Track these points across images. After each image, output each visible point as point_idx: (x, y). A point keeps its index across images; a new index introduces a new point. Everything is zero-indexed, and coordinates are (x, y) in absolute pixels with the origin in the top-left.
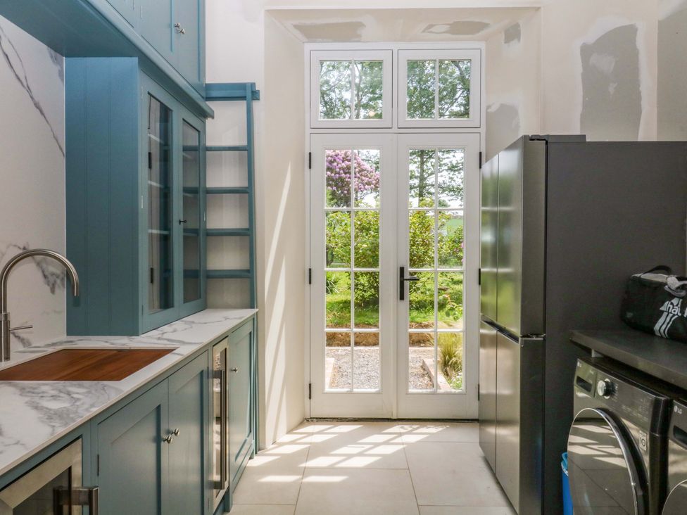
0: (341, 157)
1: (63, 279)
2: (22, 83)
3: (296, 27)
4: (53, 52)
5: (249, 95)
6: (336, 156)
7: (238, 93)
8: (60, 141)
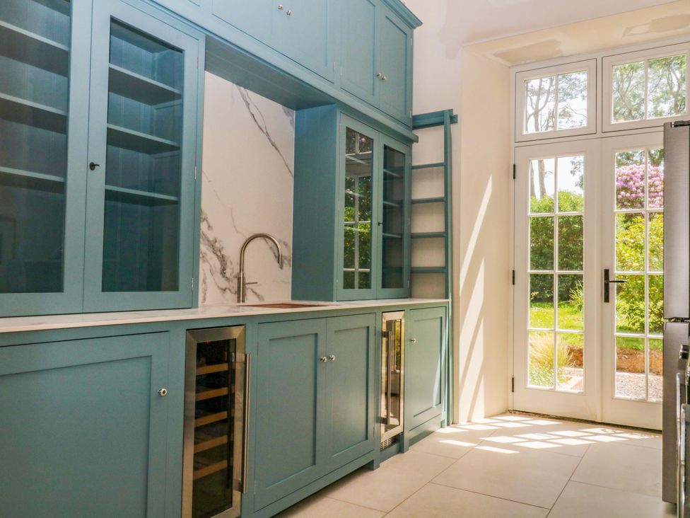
0: (639, 176)
1: (289, 261)
2: (263, 131)
3: (496, 55)
4: (286, 108)
5: (447, 120)
6: (633, 174)
7: (438, 120)
8: (289, 166)
